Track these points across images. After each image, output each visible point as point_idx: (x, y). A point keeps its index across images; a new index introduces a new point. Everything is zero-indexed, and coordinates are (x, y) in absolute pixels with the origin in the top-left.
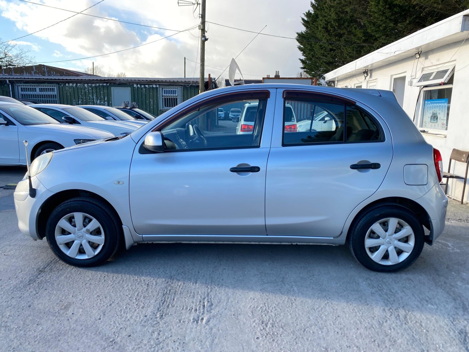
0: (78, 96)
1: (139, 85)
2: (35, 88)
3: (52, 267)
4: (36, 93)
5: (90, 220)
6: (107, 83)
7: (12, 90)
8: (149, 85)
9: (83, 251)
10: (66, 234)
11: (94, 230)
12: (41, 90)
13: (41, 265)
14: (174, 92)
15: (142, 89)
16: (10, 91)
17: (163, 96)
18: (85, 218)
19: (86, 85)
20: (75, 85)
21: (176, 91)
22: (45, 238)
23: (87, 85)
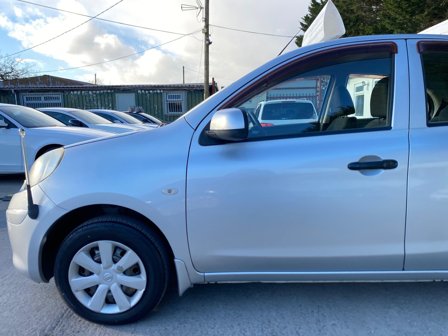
0: (83, 104)
1: (143, 91)
2: (40, 97)
3: (64, 326)
4: (41, 101)
5: (123, 253)
6: (111, 90)
7: (17, 100)
8: (153, 90)
9: (112, 301)
10: (86, 275)
11: (130, 268)
12: (46, 99)
13: (47, 323)
14: (179, 97)
15: (146, 94)
16: (15, 101)
17: (167, 101)
18: (116, 248)
19: (90, 93)
20: (79, 92)
21: (180, 95)
22: (52, 280)
23: (91, 92)
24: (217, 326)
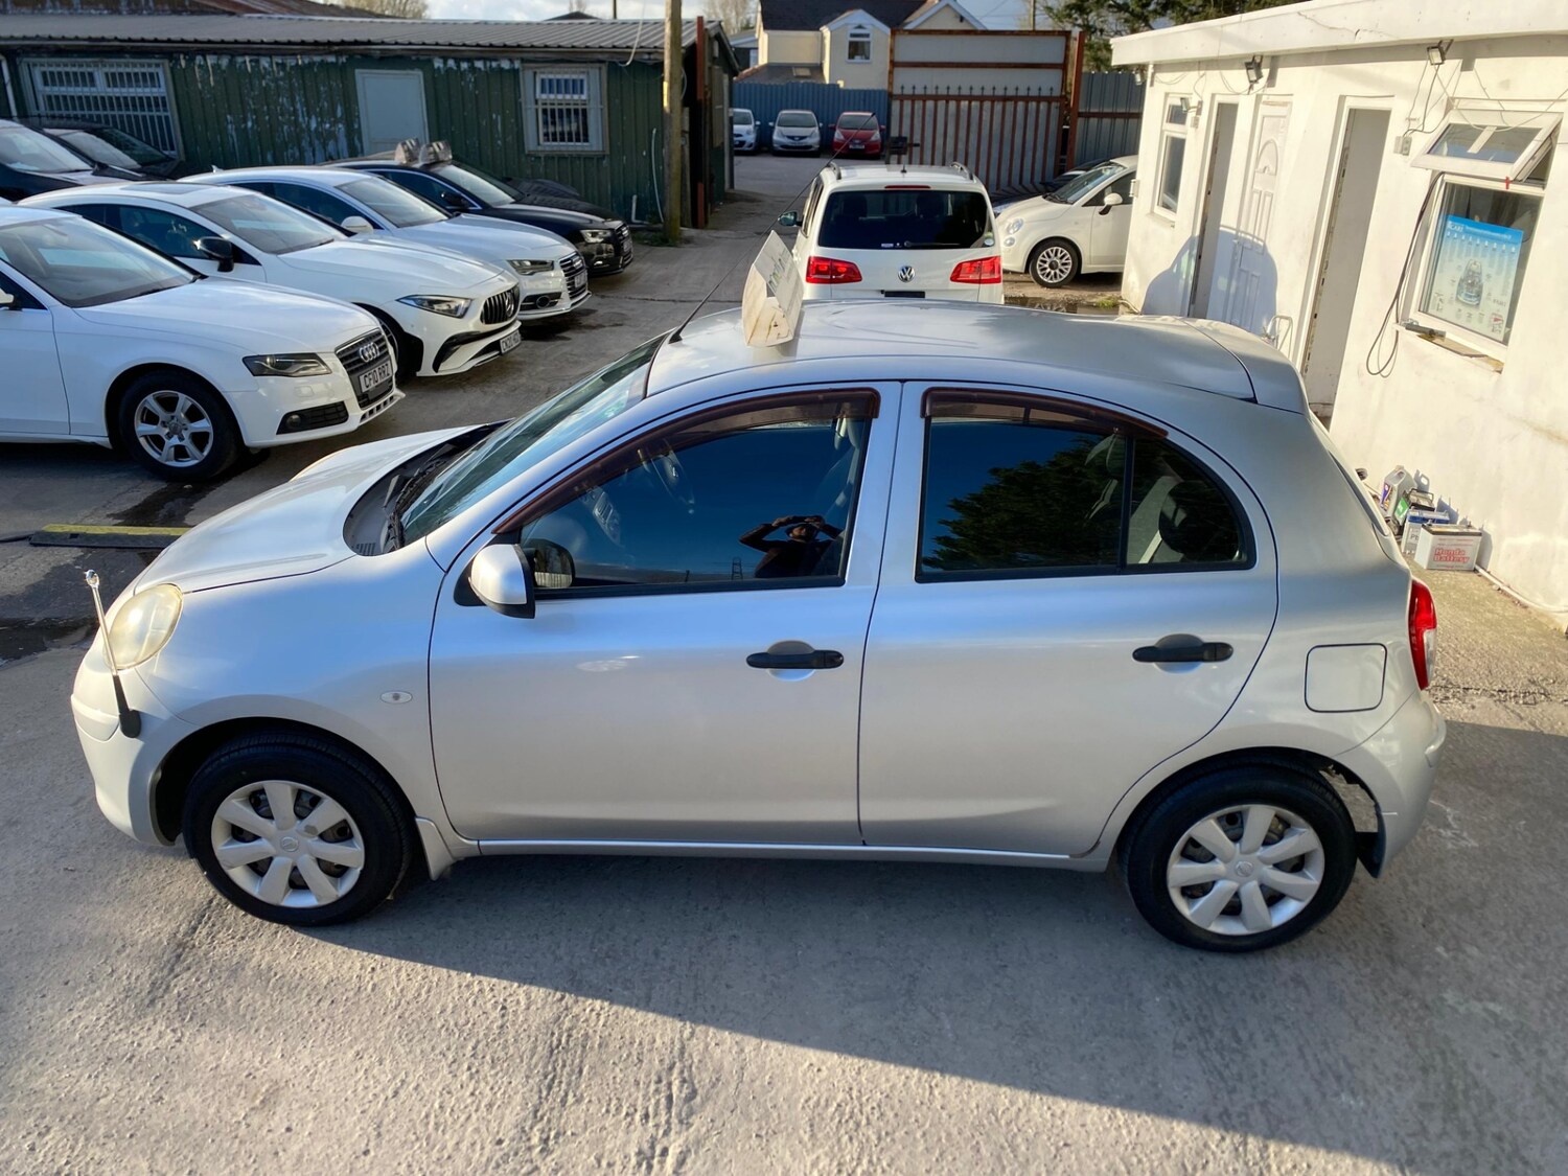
0: (242, 102)
1: (451, 63)
2: (91, 75)
3: (213, 925)
4: (93, 89)
5: (316, 802)
6: (338, 54)
7: (12, 80)
8: (485, 59)
9: (302, 884)
10: (247, 839)
12: (112, 80)
13: (181, 918)
14: (576, 86)
15: (463, 74)
16: (5, 86)
17: (536, 102)
19: (264, 62)
20: (224, 62)
21: (582, 81)
23: (268, 59)
24: (508, 935)
